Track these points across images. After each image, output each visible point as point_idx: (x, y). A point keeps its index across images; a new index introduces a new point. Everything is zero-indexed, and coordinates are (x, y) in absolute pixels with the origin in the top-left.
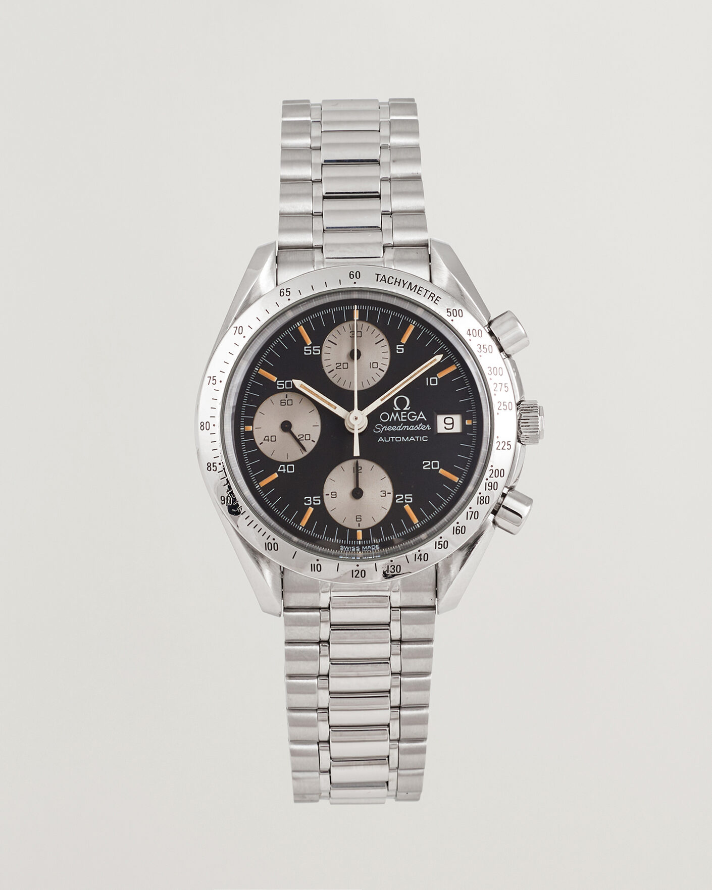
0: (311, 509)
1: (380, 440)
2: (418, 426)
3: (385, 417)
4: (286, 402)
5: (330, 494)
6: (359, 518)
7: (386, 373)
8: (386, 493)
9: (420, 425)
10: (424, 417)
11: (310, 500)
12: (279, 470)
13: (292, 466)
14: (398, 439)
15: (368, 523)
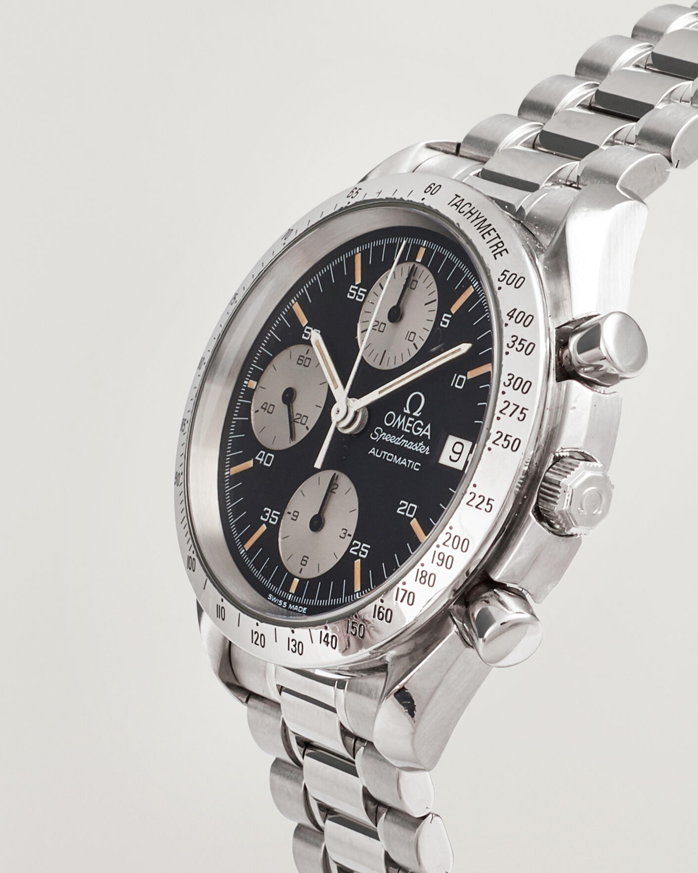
0: (264, 527)
1: (371, 452)
2: (418, 445)
3: (390, 419)
4: (304, 360)
5: (292, 514)
6: (304, 560)
7: (419, 351)
8: (347, 534)
9: (420, 444)
10: (428, 434)
11: (268, 515)
12: (257, 458)
13: (271, 457)
14: (390, 457)
15: (310, 572)
